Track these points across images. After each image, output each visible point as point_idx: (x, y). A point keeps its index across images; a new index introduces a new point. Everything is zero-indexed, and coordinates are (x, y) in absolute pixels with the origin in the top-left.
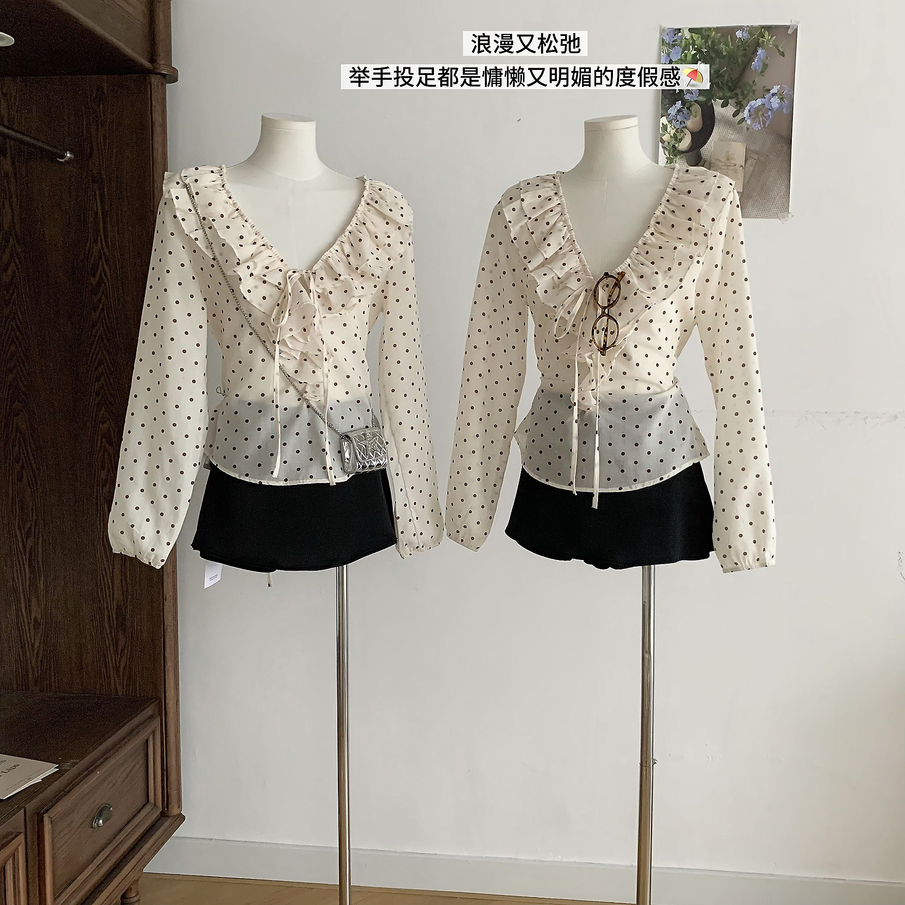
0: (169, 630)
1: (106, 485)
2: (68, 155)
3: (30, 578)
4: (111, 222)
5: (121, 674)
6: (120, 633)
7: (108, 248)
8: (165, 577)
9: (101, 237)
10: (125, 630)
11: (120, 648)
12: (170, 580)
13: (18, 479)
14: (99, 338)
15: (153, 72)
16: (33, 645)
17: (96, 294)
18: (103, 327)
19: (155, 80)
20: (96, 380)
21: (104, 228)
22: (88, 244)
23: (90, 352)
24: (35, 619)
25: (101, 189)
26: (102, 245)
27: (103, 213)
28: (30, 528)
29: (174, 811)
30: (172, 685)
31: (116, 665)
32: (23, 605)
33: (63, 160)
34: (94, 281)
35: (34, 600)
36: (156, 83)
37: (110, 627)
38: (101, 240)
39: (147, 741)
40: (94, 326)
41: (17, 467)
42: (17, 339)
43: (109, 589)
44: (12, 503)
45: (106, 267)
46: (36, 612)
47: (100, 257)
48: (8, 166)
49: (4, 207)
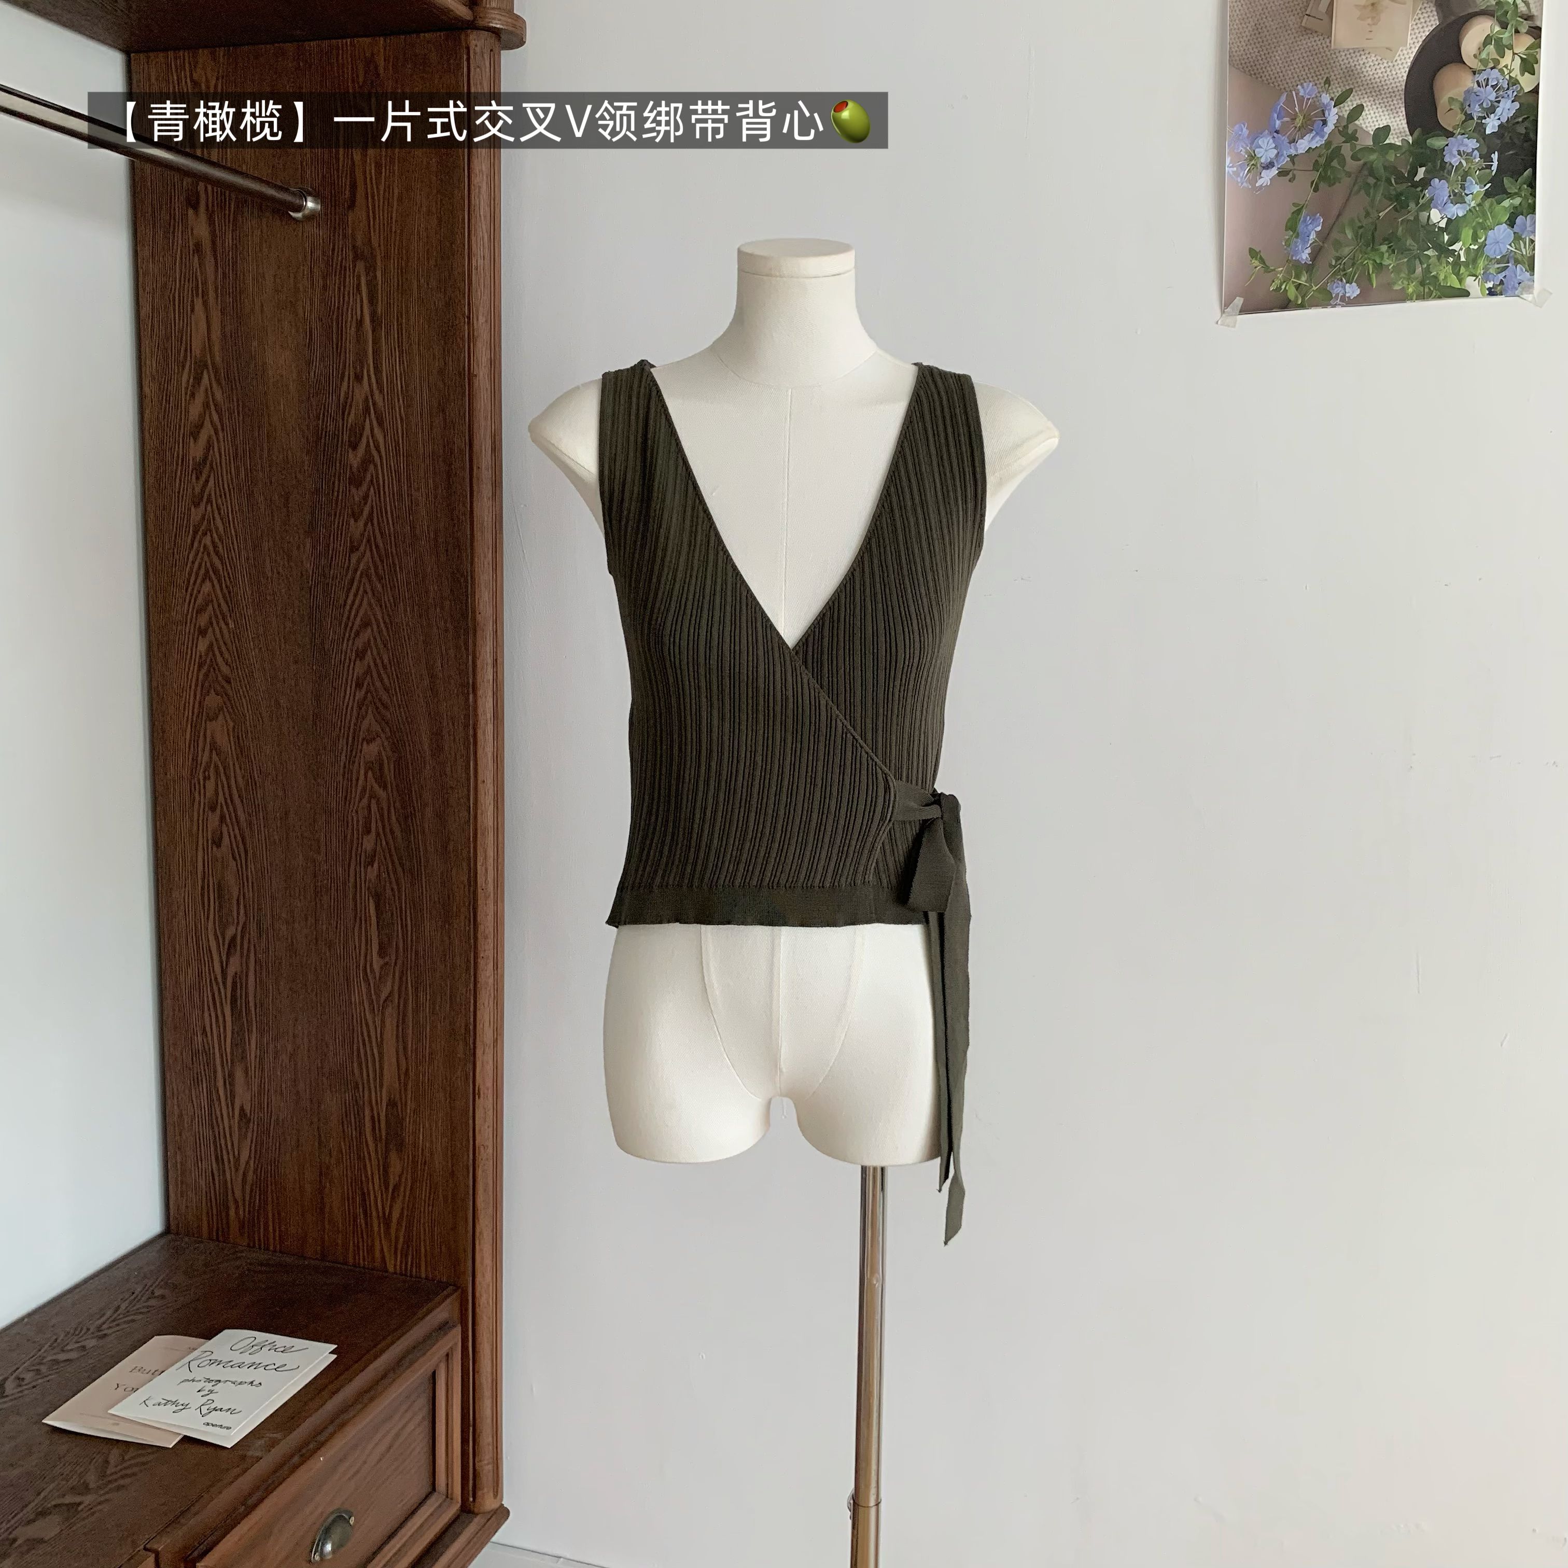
0: (485, 1155)
1: (371, 863)
2: (310, 204)
3: (233, 1033)
4: (387, 339)
5: (393, 1231)
6: (393, 1156)
7: (381, 391)
8: (479, 1052)
9: (368, 371)
10: (400, 1147)
11: (392, 1183)
12: (489, 1058)
13: (214, 842)
14: (362, 573)
15: (472, 25)
16: (237, 1160)
17: (358, 485)
18: (371, 550)
19: (477, 42)
20: (357, 655)
21: (376, 352)
22: (345, 384)
23: (345, 602)
24: (242, 1109)
25: (371, 269)
26: (370, 385)
27: (372, 321)
28: (234, 938)
29: (489, 1504)
30: (488, 1261)
31: (384, 1213)
32: (220, 1083)
33: (298, 215)
34: (354, 459)
35: (239, 1074)
36: (478, 49)
37: (375, 1139)
38: (369, 376)
39: (434, 1373)
40: (353, 549)
41: (214, 820)
42: (216, 571)
43: (374, 1064)
44: (203, 888)
45: (377, 430)
46: (243, 1097)
47: (367, 410)
48: (201, 229)
49: (192, 310)
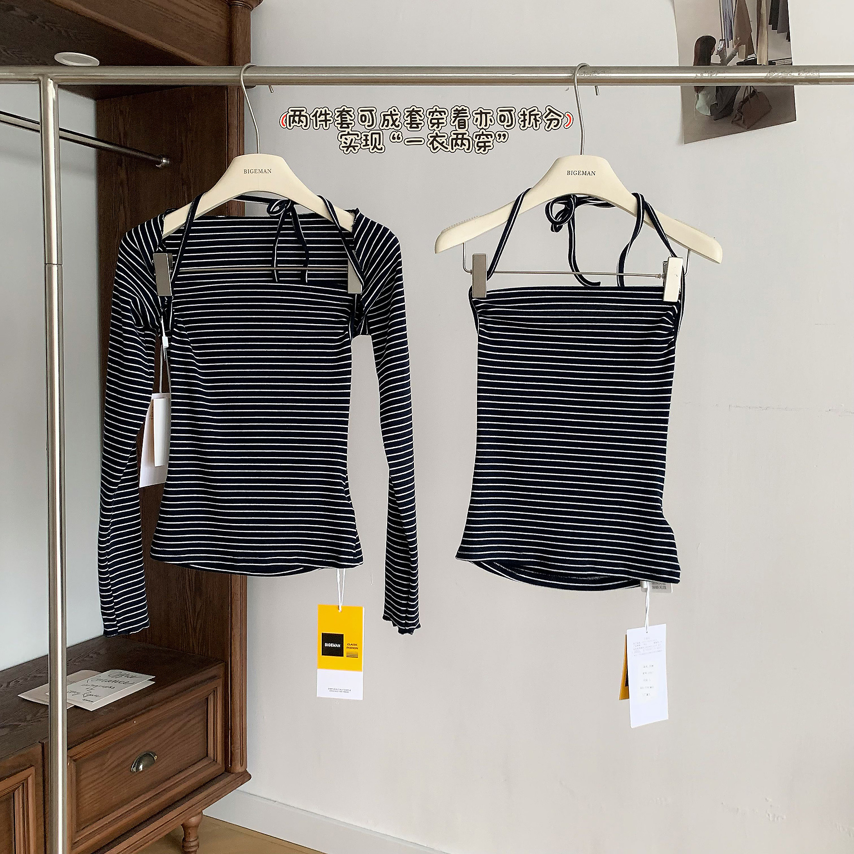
0: (237, 598)
2: (164, 161)
5: (197, 634)
6: (198, 597)
10: (201, 594)
11: (197, 610)
25: (189, 188)
29: (239, 769)
30: (238, 649)
31: (194, 626)
33: (161, 166)
37: (190, 592)
39: (207, 699)
48: (123, 175)
49: (119, 211)
